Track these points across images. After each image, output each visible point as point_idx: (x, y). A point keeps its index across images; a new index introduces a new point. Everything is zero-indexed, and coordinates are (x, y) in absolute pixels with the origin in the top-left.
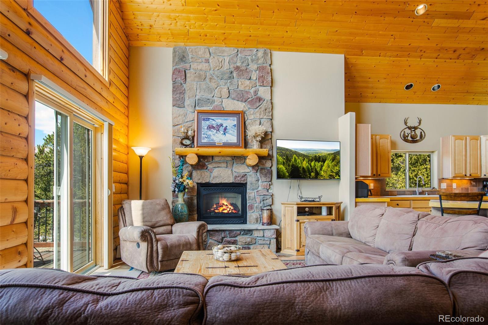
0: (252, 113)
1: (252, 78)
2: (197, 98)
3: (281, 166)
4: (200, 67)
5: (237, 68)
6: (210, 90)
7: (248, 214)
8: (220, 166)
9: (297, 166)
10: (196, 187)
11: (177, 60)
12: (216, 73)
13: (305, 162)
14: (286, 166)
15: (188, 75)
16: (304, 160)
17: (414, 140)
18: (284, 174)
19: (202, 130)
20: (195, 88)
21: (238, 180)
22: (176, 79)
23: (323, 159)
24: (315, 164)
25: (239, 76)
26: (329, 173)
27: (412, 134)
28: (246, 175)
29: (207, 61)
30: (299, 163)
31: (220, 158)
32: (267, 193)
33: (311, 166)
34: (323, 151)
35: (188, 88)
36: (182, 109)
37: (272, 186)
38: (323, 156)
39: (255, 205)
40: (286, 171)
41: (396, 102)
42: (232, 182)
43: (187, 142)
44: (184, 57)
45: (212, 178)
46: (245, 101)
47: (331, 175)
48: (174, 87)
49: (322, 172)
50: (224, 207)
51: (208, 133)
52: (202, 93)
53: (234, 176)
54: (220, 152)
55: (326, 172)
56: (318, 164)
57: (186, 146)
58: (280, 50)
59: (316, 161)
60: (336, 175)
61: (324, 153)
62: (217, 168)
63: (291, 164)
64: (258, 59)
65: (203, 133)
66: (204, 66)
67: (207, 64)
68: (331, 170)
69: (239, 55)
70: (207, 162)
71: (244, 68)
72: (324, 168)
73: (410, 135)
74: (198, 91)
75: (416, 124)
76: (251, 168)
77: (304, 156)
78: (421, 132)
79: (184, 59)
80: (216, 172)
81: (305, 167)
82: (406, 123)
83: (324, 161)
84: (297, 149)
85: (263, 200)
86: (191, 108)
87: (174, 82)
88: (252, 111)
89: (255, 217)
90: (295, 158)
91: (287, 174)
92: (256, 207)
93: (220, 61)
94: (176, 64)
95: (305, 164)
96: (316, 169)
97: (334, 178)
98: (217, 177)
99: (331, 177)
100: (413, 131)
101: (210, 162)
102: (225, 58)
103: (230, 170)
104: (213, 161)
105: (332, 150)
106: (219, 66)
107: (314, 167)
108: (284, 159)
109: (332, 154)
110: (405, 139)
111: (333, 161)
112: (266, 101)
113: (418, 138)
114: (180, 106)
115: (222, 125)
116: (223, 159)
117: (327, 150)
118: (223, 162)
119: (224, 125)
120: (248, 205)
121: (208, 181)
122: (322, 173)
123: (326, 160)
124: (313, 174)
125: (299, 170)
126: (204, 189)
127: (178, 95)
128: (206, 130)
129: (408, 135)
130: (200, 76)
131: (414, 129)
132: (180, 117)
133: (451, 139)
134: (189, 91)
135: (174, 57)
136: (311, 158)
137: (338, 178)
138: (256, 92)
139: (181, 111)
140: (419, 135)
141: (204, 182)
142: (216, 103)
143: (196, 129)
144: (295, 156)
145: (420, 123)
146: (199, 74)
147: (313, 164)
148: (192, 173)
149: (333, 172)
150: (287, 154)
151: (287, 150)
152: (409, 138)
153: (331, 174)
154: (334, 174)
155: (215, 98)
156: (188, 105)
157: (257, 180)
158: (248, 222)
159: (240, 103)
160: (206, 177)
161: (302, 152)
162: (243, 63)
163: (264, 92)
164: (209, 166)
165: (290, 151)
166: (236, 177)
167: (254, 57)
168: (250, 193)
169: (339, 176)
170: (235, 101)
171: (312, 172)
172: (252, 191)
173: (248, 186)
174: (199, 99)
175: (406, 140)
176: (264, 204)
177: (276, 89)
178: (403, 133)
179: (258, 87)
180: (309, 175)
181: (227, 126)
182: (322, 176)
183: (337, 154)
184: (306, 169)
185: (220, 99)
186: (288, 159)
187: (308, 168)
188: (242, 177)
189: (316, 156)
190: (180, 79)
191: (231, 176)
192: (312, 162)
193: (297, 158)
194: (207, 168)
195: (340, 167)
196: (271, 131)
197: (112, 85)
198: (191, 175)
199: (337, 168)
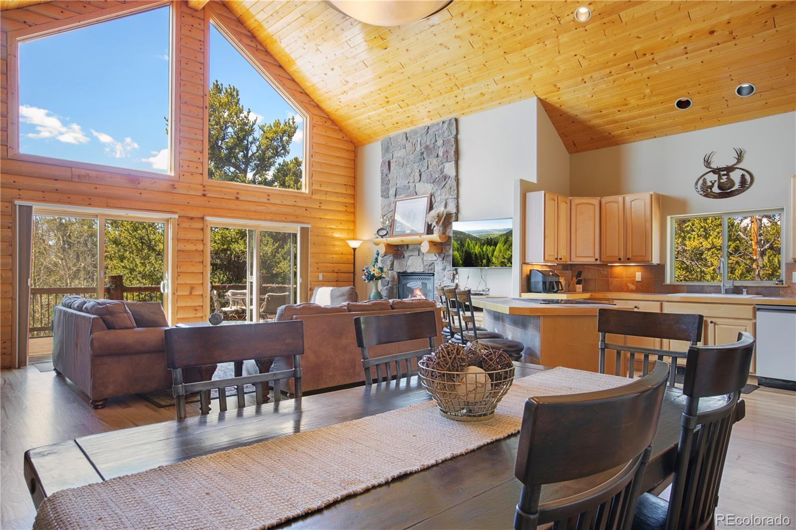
0: (439, 194)
1: (439, 155)
2: (397, 186)
4: (399, 154)
5: (427, 147)
6: (407, 176)
8: (413, 254)
9: (470, 253)
10: (396, 277)
11: (384, 152)
12: (411, 157)
13: (477, 247)
14: (460, 252)
15: (391, 165)
16: (476, 244)
17: (726, 192)
18: (458, 262)
20: (396, 177)
21: (427, 269)
22: (382, 171)
23: (495, 242)
24: (486, 248)
25: (429, 155)
26: (501, 259)
27: (722, 181)
28: (433, 263)
29: (405, 147)
30: (471, 248)
31: (413, 247)
32: (451, 284)
33: (483, 251)
34: (494, 232)
35: (391, 178)
37: (457, 276)
38: (495, 238)
40: (460, 258)
42: (423, 271)
43: (384, 232)
45: (408, 267)
47: (502, 262)
48: (382, 179)
49: (494, 258)
51: (401, 222)
52: (400, 181)
55: (498, 258)
56: (490, 249)
57: (382, 236)
59: (487, 245)
60: (508, 261)
61: (496, 234)
62: (411, 257)
63: (464, 250)
66: (402, 152)
68: (503, 256)
69: (429, 132)
70: (403, 251)
71: (432, 146)
72: (495, 253)
73: (716, 184)
74: (398, 179)
75: (731, 162)
76: (438, 257)
77: (477, 240)
78: (743, 176)
80: (410, 261)
81: (477, 252)
82: (707, 163)
83: (496, 245)
84: (470, 232)
86: (393, 197)
87: (382, 174)
90: (468, 243)
91: (461, 262)
93: (414, 144)
94: (383, 156)
95: (477, 250)
96: (487, 255)
98: (411, 266)
99: (503, 264)
100: (724, 175)
101: (406, 250)
102: (418, 139)
103: (421, 258)
104: (409, 249)
105: (504, 230)
107: (486, 252)
108: (459, 244)
109: (504, 235)
110: (707, 192)
111: (505, 244)
112: (450, 178)
114: (386, 197)
116: (415, 247)
117: (500, 231)
118: (416, 250)
121: (404, 270)
122: (494, 260)
123: (498, 243)
124: (484, 261)
125: (472, 257)
126: (403, 279)
127: (385, 187)
129: (713, 184)
130: (398, 164)
131: (725, 173)
132: (386, 208)
134: (392, 181)
136: (483, 242)
137: (510, 265)
138: (442, 170)
139: (385, 202)
140: (737, 181)
141: (402, 271)
142: (410, 189)
144: (468, 240)
145: (740, 157)
147: (484, 249)
148: (393, 262)
149: (505, 258)
150: (462, 238)
151: (462, 233)
152: (716, 190)
153: (503, 260)
154: (506, 260)
155: (409, 184)
156: (391, 195)
157: (443, 269)
159: (429, 185)
160: (403, 266)
161: (474, 235)
163: (448, 168)
164: (405, 255)
165: (464, 234)
166: (425, 266)
167: (440, 131)
168: (437, 283)
169: (511, 263)
171: (484, 258)
172: (438, 281)
173: (436, 276)
174: (398, 188)
175: (708, 195)
178: (701, 182)
179: (444, 164)
180: (480, 263)
182: (493, 263)
183: (509, 233)
184: (478, 255)
185: (413, 184)
186: (462, 245)
187: (480, 253)
188: (430, 265)
189: (488, 238)
190: (386, 170)
191: (422, 265)
192: (484, 245)
193: (470, 241)
194: (404, 257)
195: (512, 251)
196: (455, 213)
197: (315, 194)
198: (392, 265)
199: (508, 252)
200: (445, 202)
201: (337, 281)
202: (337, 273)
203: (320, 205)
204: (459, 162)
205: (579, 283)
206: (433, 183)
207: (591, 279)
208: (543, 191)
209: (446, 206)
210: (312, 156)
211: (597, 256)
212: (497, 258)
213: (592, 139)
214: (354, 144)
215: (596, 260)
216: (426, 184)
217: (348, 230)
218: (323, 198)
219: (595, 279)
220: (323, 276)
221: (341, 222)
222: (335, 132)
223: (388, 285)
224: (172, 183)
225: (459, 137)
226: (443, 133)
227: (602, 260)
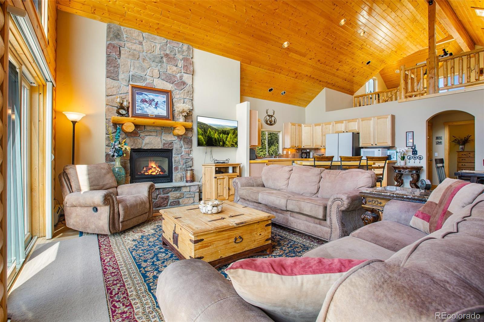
0: (178, 93)
1: (178, 65)
2: (131, 73)
3: (200, 136)
4: (134, 47)
5: (167, 55)
6: (144, 70)
7: (174, 174)
8: (151, 134)
9: (211, 137)
10: (129, 152)
11: (111, 36)
12: (149, 55)
13: (216, 134)
14: (204, 137)
15: (122, 52)
16: (216, 132)
17: (271, 125)
18: (203, 143)
19: (136, 103)
20: (129, 65)
21: (167, 147)
22: (110, 53)
23: (227, 132)
24: (222, 136)
25: (168, 62)
26: (231, 143)
27: (270, 120)
28: (173, 142)
29: (141, 43)
30: (212, 135)
31: (151, 128)
32: (189, 157)
33: (220, 137)
34: (227, 127)
35: (123, 64)
36: (116, 81)
37: (192, 152)
38: (228, 130)
39: (180, 167)
40: (203, 140)
41: (262, 99)
42: (161, 148)
43: (123, 112)
44: (118, 34)
45: (143, 144)
46: (173, 83)
47: (232, 144)
48: (108, 60)
49: (227, 142)
50: (153, 170)
51: (141, 106)
52: (136, 70)
53: (163, 143)
54: (154, 123)
55: (229, 142)
56: (225, 136)
57: (122, 115)
58: (199, 48)
59: (223, 134)
61: (228, 128)
62: (149, 136)
63: (207, 135)
64: (183, 52)
65: (137, 105)
66: (138, 47)
67: (141, 46)
68: (232, 141)
69: (168, 45)
70: (139, 130)
71: (172, 56)
72: (228, 139)
74: (132, 68)
75: (272, 114)
76: (176, 138)
77: (216, 130)
78: (274, 119)
79: (119, 37)
80: (147, 139)
81: (216, 138)
82: (267, 113)
83: (228, 134)
84: (211, 124)
85: (186, 163)
86: (125, 81)
87: (108, 55)
88: (178, 92)
89: (179, 176)
90: (210, 131)
91: (205, 143)
92: (180, 169)
93: (153, 46)
94: (111, 39)
95: (216, 136)
96: (223, 140)
97: (234, 146)
98: (148, 144)
99: (233, 146)
100: (271, 118)
101: (142, 130)
102: (157, 44)
103: (160, 138)
104: (145, 130)
105: (233, 127)
106: (152, 50)
107: (222, 138)
108: (202, 131)
109: (233, 129)
110: (267, 122)
111: (233, 134)
112: (188, 85)
113: (273, 123)
114: (114, 79)
115: (153, 100)
116: (153, 128)
117: (230, 127)
118: (154, 131)
119: (156, 100)
120: (174, 167)
121: (140, 147)
124: (221, 143)
125: (212, 140)
126: (136, 154)
127: (112, 68)
128: (140, 103)
129: (268, 120)
130: (134, 55)
132: (114, 89)
133: (290, 124)
134: (123, 67)
135: (108, 33)
136: (220, 132)
138: (181, 77)
139: (115, 83)
140: (273, 121)
141: (136, 148)
142: (148, 81)
143: (130, 101)
144: (209, 129)
145: (274, 113)
146: (133, 53)
149: (234, 142)
150: (204, 128)
151: (205, 124)
152: (269, 122)
154: (234, 144)
155: (147, 76)
156: (123, 79)
157: (181, 147)
158: (173, 181)
159: (168, 84)
160: (138, 143)
161: (214, 127)
162: (171, 52)
163: (187, 78)
164: (141, 134)
165: (207, 125)
166: (164, 144)
167: (180, 49)
168: (176, 157)
169: (237, 145)
170: (164, 82)
171: (221, 141)
172: (177, 156)
173: (174, 152)
174: (132, 75)
175: (267, 124)
176: (186, 165)
177: (196, 77)
178: (265, 118)
179: (182, 73)
180: (218, 144)
181: (158, 102)
182: (226, 144)
183: (236, 129)
184: (217, 140)
186: (205, 132)
187: (218, 139)
188: (170, 144)
189: (223, 130)
191: (161, 143)
192: (220, 134)
193: (211, 130)
194: (139, 136)
199: (236, 139)
200: (183, 99)
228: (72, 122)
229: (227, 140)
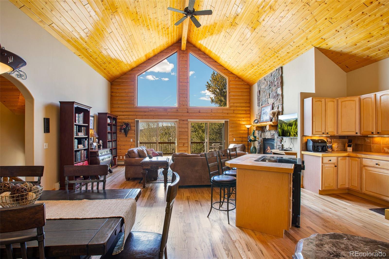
0: (276, 103)
3: (279, 130)
6: (265, 96)
9: (284, 130)
10: (262, 140)
11: (258, 87)
12: (266, 88)
13: (286, 127)
14: (281, 130)
15: (261, 92)
24: (289, 128)
25: (272, 86)
28: (274, 134)
29: (264, 83)
30: (284, 128)
32: (280, 144)
34: (291, 120)
35: (261, 98)
38: (292, 123)
40: (281, 132)
42: (270, 138)
44: (259, 85)
47: (294, 135)
50: (269, 150)
56: (290, 128)
59: (289, 126)
62: (267, 132)
63: (282, 128)
65: (262, 116)
67: (264, 85)
68: (295, 131)
70: (264, 129)
71: (273, 82)
77: (286, 123)
81: (286, 129)
83: (292, 126)
85: (279, 148)
87: (257, 96)
90: (283, 125)
91: (281, 134)
93: (267, 81)
94: (258, 89)
98: (267, 135)
102: (268, 79)
103: (270, 132)
104: (266, 128)
105: (295, 119)
106: (267, 84)
111: (295, 126)
114: (259, 106)
117: (293, 119)
124: (288, 134)
125: (284, 132)
126: (265, 141)
127: (258, 101)
130: (263, 91)
132: (259, 111)
139: (259, 108)
142: (266, 102)
143: (260, 115)
144: (283, 123)
148: (261, 134)
150: (281, 123)
151: (281, 120)
153: (294, 133)
157: (277, 138)
160: (264, 136)
161: (285, 121)
162: (273, 79)
169: (297, 135)
171: (288, 132)
172: (275, 143)
173: (275, 140)
182: (291, 135)
183: (296, 121)
185: (267, 99)
186: (281, 126)
187: (287, 130)
188: (273, 136)
189: (289, 123)
190: (259, 95)
191: (270, 135)
194: (265, 132)
195: (297, 129)
196: (281, 111)
197: (231, 108)
198: (261, 135)
199: (296, 130)
200: (278, 106)
201: (242, 141)
202: (242, 138)
203: (234, 111)
204: (283, 87)
205: (349, 146)
206: (274, 98)
207: (360, 144)
208: (311, 97)
209: (278, 108)
210: (230, 93)
211: (358, 131)
212: (292, 132)
213: (357, 61)
214: (249, 85)
215: (357, 133)
216: (271, 99)
217: (247, 120)
218: (235, 108)
219: (363, 144)
220: (235, 139)
221: (243, 117)
222: (240, 82)
223: (260, 144)
224: (177, 109)
225: (283, 75)
226: (277, 75)
227: (361, 133)
228: (248, 128)
229: (292, 131)
